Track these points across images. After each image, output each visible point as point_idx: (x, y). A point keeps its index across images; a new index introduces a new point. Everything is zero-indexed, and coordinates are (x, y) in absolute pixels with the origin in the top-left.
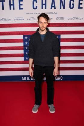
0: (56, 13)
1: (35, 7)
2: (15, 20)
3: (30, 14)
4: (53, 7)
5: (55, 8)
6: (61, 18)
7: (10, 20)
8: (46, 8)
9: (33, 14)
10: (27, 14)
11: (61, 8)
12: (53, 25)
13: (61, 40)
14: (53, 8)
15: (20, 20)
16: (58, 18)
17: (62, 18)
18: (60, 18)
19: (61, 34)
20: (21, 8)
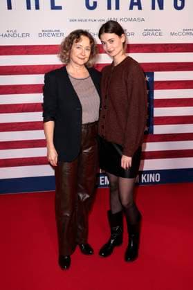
0: (143, 20)
1: (91, 4)
2: (40, 35)
3: (79, 20)
4: (136, 4)
5: (140, 8)
6: (155, 32)
7: (28, 35)
8: (117, 8)
9: (86, 21)
10: (73, 21)
11: (153, 8)
12: (137, 49)
13: (155, 86)
14: (135, 7)
15: (53, 35)
16: (147, 33)
17: (158, 32)
18: (151, 32)
19: (156, 71)
20: (56, 5)
